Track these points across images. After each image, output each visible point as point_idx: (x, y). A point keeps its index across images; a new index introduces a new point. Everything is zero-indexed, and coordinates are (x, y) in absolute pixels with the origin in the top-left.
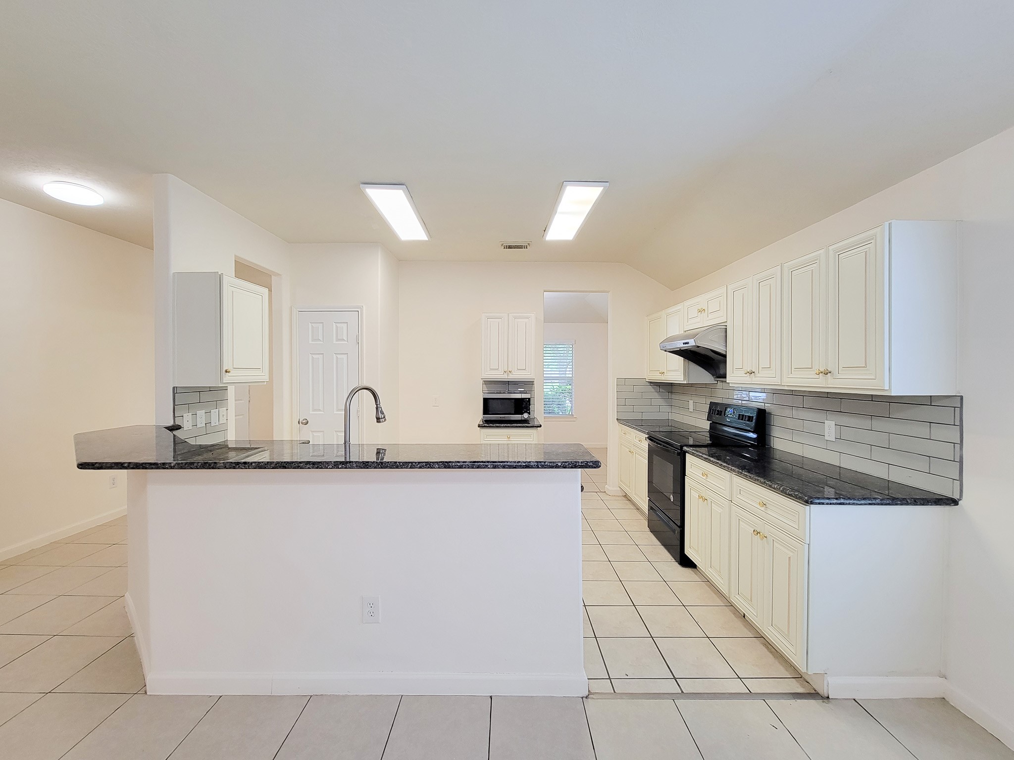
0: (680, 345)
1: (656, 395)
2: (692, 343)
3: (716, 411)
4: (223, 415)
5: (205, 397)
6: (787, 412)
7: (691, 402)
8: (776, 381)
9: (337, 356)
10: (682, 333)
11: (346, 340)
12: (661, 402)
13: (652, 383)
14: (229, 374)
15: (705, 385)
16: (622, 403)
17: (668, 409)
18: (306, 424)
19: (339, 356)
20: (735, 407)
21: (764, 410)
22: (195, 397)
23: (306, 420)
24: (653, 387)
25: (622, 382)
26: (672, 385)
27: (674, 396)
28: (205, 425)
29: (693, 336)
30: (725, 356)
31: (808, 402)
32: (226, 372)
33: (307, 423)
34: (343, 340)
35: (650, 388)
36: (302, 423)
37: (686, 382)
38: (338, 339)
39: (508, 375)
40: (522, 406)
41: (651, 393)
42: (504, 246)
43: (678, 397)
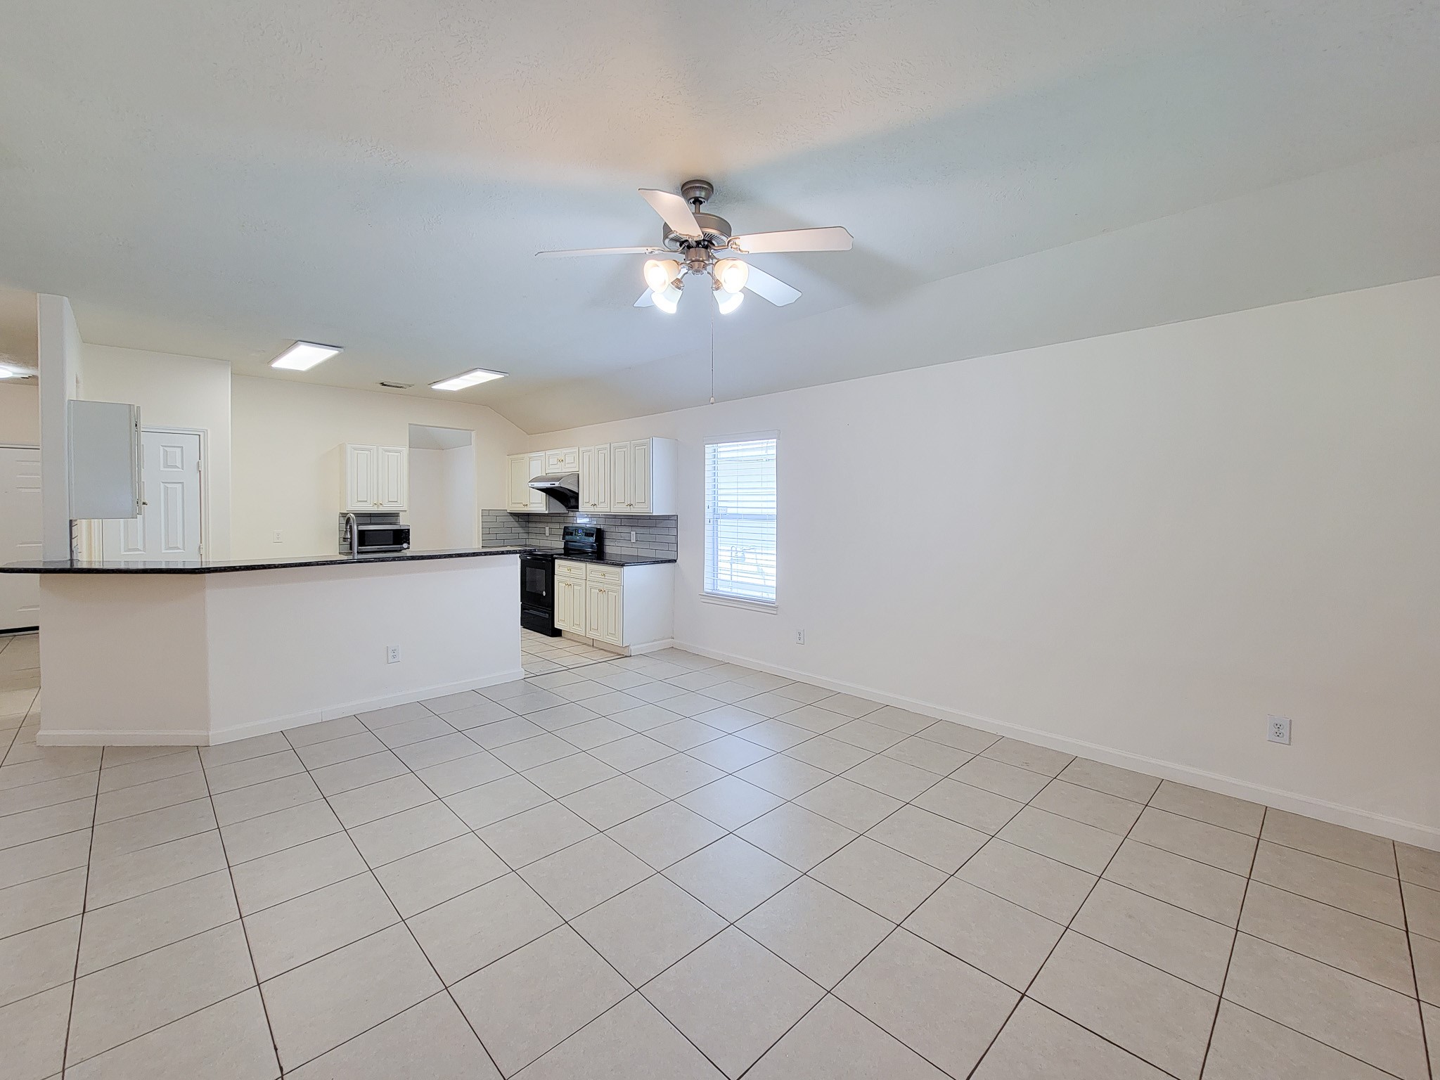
0: (547, 485)
1: (516, 525)
2: (557, 484)
3: (567, 532)
6: (613, 529)
7: (547, 528)
8: (608, 510)
9: (166, 486)
10: (545, 475)
11: (180, 467)
12: (520, 530)
13: (513, 514)
15: (559, 515)
16: (486, 532)
17: (525, 536)
19: (169, 486)
20: (582, 528)
21: (600, 529)
25: (486, 513)
26: (529, 516)
27: (530, 525)
29: (558, 479)
30: (578, 494)
31: (624, 522)
34: (176, 467)
35: (511, 519)
37: (547, 512)
38: (166, 466)
39: (378, 507)
40: (401, 537)
41: (512, 522)
42: (383, 384)
43: (534, 525)
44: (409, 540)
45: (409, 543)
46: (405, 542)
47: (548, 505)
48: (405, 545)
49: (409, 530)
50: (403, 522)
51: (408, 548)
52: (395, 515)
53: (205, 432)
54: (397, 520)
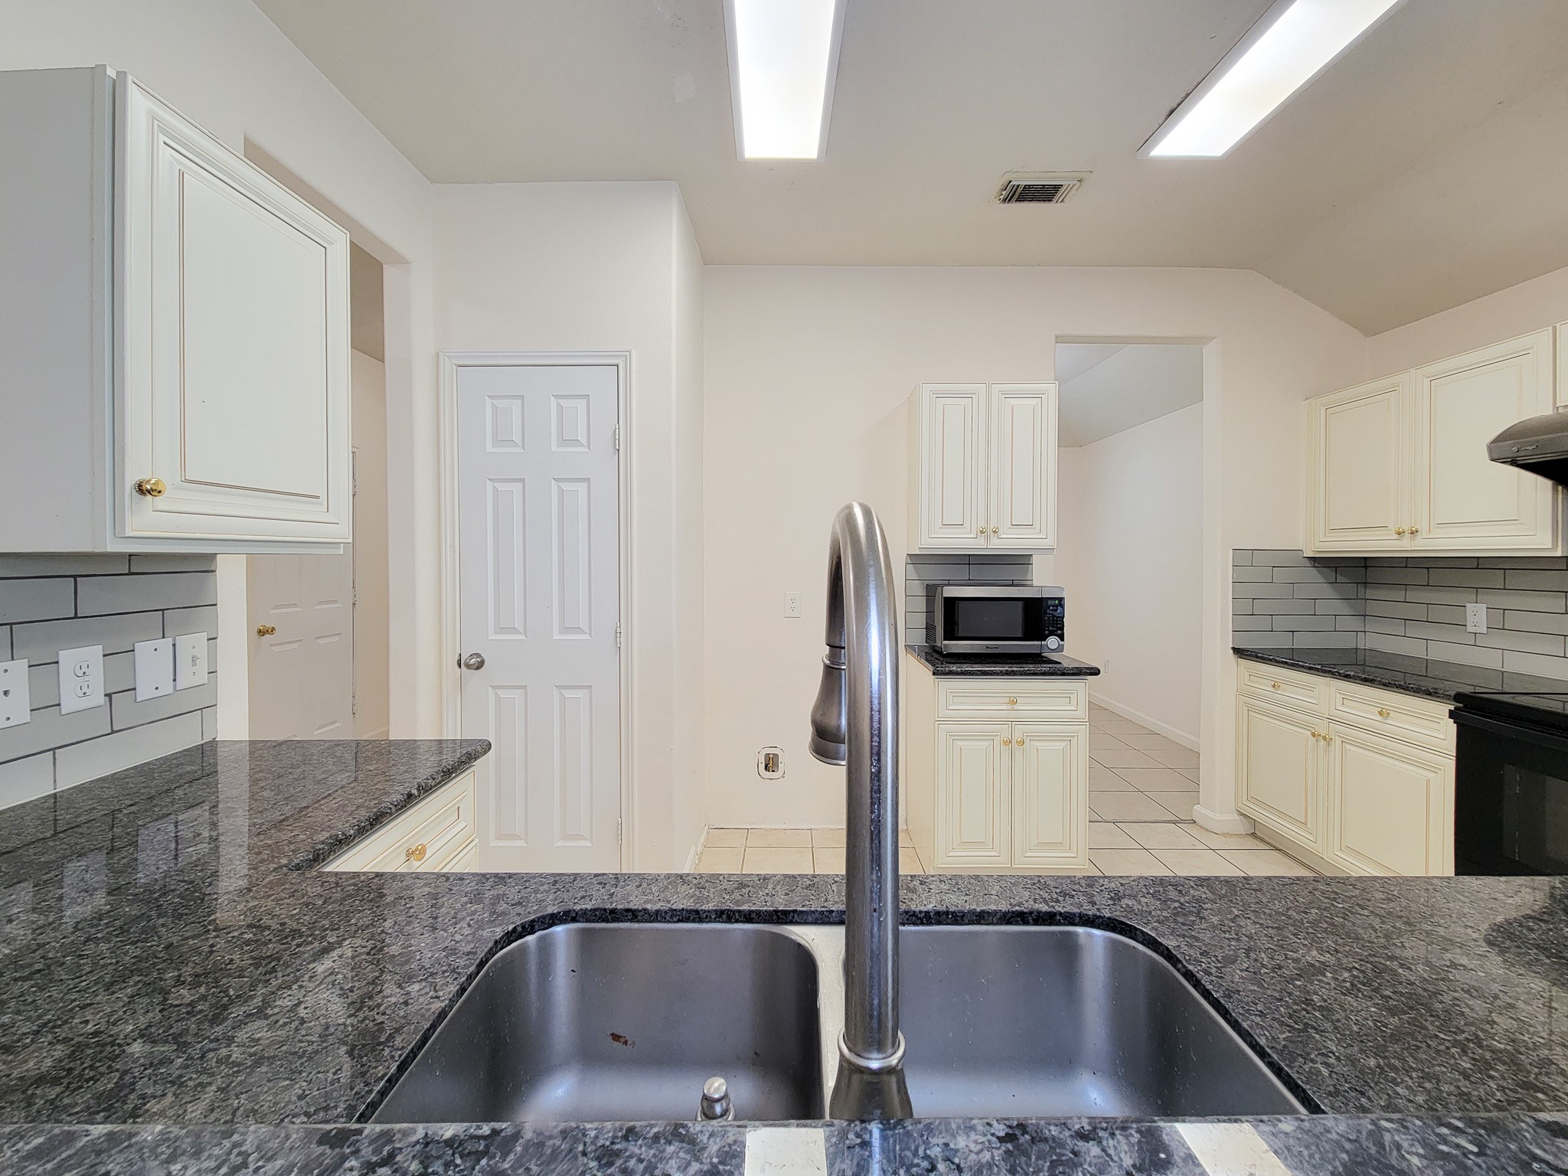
1: (1327, 590)
4: (194, 659)
5: (95, 596)
9: (559, 487)
11: (585, 444)
12: (1340, 607)
13: (1315, 561)
14: (160, 502)
16: (1246, 608)
17: (1355, 624)
18: (478, 668)
19: (565, 486)
22: (56, 597)
23: (478, 655)
24: (1318, 571)
25: (1244, 559)
26: (1366, 567)
27: (1371, 593)
28: (102, 700)
32: (141, 489)
33: (480, 665)
34: (577, 443)
35: (1314, 574)
36: (468, 666)
37: (1559, 554)
38: (563, 441)
39: (988, 538)
40: (1041, 618)
41: (1317, 583)
43: (1398, 594)
44: (1062, 629)
45: (1063, 636)
46: (1052, 633)
48: (1052, 642)
49: (1061, 599)
50: (1042, 580)
51: (1060, 649)
52: (1020, 561)
53: (627, 356)
54: (1026, 572)
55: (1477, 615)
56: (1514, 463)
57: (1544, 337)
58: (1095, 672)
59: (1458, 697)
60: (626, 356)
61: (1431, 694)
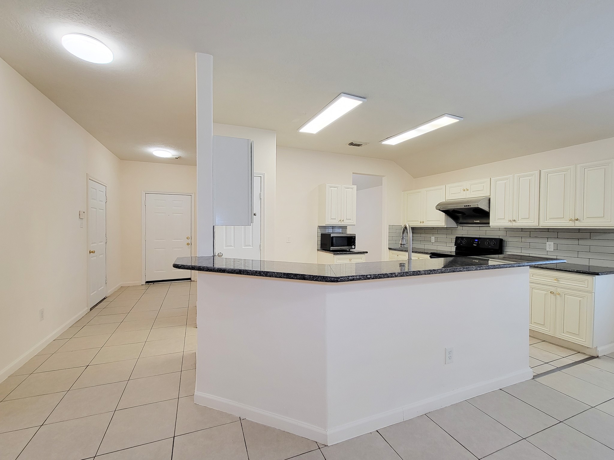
0: (461, 207)
2: (473, 206)
6: (516, 239)
10: (446, 201)
16: (391, 238)
21: (502, 239)
25: (391, 227)
30: (489, 212)
31: (535, 234)
37: (446, 227)
39: (341, 222)
40: (350, 241)
42: (352, 144)
43: (419, 235)
44: (355, 243)
45: (355, 246)
46: (353, 244)
47: (446, 222)
48: (353, 247)
49: (355, 237)
50: (350, 232)
51: (355, 248)
52: (344, 228)
54: (346, 230)
55: (433, 239)
56: (439, 210)
57: (444, 187)
58: (367, 252)
59: (431, 253)
60: (263, 175)
61: (427, 253)
